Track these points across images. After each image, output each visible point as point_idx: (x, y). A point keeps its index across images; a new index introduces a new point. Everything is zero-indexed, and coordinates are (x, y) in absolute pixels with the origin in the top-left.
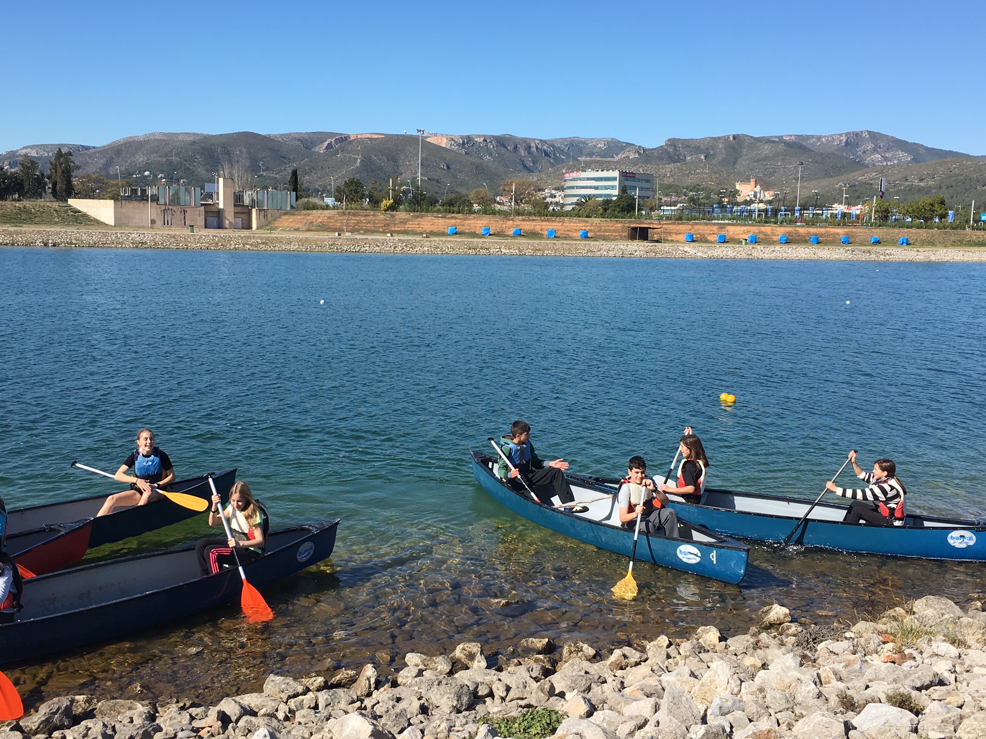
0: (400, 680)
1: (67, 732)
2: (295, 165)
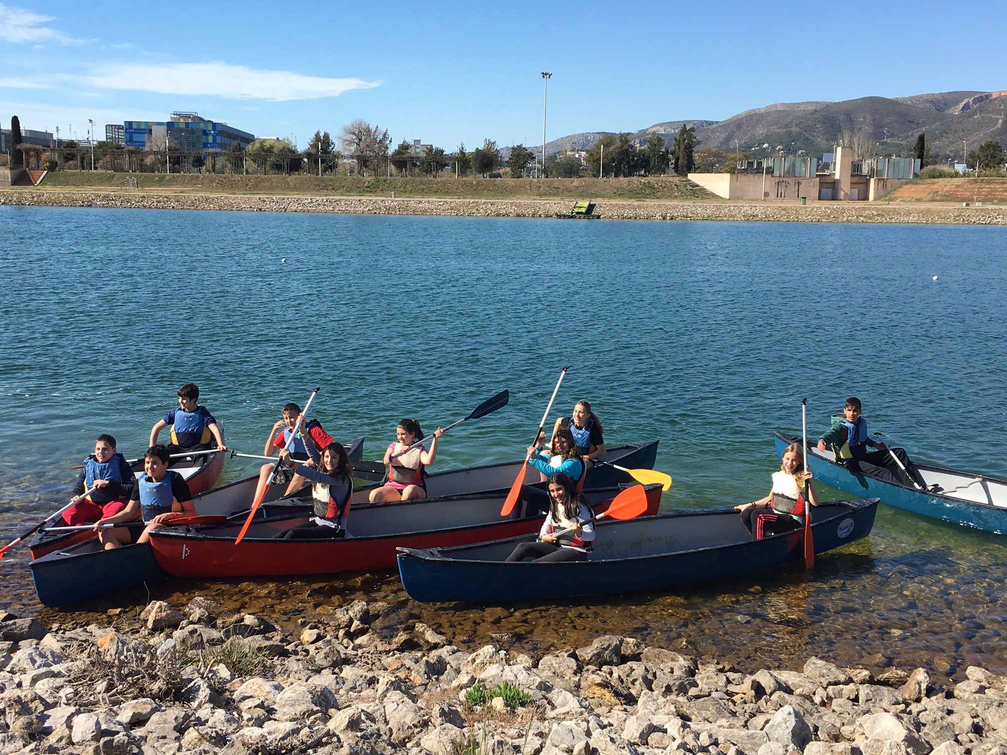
0: (956, 693)
1: (614, 668)
2: (924, 130)
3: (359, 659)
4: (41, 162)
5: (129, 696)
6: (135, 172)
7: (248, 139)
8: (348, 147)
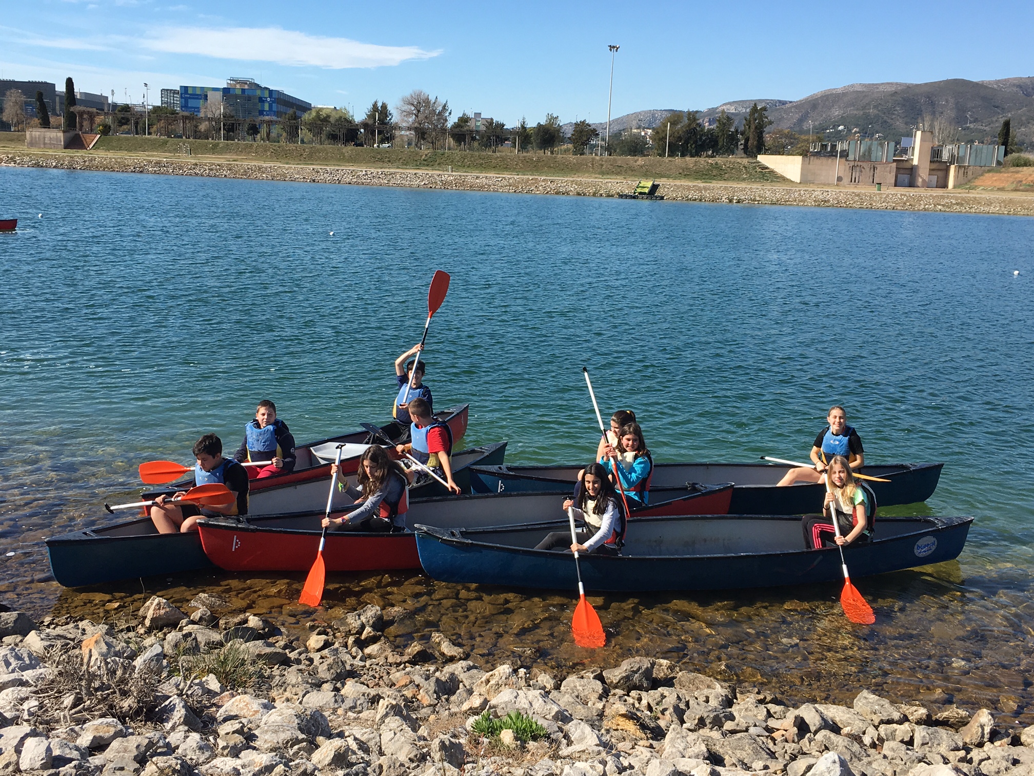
1: (644, 694)
2: (1010, 115)
3: (366, 672)
4: (95, 126)
5: (96, 713)
6: (189, 138)
7: (304, 107)
8: (406, 119)
